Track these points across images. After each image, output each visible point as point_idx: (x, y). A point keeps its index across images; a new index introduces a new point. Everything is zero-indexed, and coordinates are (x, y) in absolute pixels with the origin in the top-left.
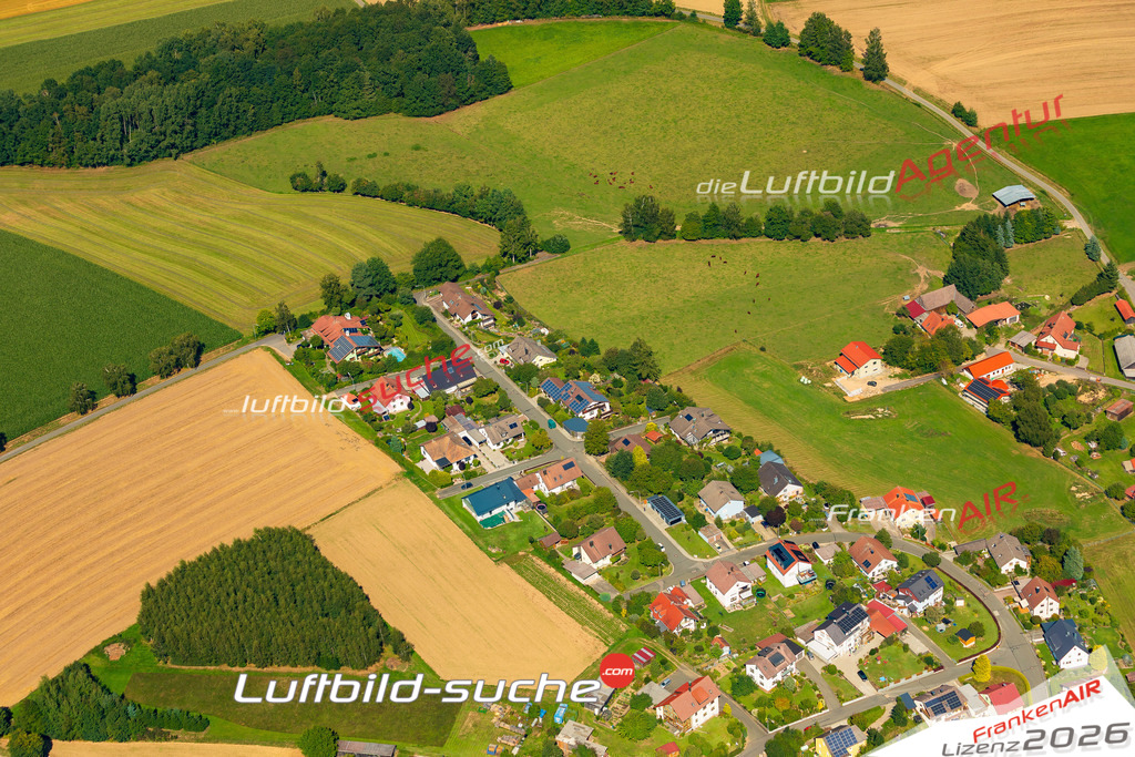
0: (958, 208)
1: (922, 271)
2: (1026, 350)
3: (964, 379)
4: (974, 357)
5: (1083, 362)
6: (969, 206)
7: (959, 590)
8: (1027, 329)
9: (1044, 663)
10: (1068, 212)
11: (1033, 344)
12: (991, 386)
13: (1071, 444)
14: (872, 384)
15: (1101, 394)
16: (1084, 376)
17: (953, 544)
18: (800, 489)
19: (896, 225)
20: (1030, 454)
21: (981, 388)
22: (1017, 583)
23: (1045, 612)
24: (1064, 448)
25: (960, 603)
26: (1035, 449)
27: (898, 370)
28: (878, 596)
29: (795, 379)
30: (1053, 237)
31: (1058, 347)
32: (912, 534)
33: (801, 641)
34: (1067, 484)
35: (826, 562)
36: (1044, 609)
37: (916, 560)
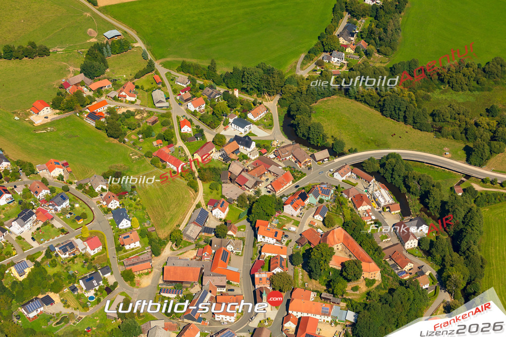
0: (88, 41)
1: (71, 69)
2: (114, 98)
3: (87, 112)
4: (91, 103)
5: (138, 102)
6: (94, 40)
7: (77, 200)
8: (115, 90)
9: (112, 227)
10: (136, 40)
11: (117, 96)
12: (97, 115)
13: (131, 136)
14: (46, 118)
15: (145, 115)
16: (138, 108)
17: (76, 181)
18: (9, 164)
19: (61, 50)
20: (113, 142)
21: (93, 116)
22: (102, 195)
23: (113, 206)
24: (128, 137)
25: (77, 206)
26: (115, 140)
27: (58, 111)
28: (41, 206)
29: (12, 118)
30: (129, 51)
31: (127, 96)
32: (58, 179)
33: (7, 227)
34: (129, 153)
35: (19, 193)
36: (113, 205)
37: (59, 190)
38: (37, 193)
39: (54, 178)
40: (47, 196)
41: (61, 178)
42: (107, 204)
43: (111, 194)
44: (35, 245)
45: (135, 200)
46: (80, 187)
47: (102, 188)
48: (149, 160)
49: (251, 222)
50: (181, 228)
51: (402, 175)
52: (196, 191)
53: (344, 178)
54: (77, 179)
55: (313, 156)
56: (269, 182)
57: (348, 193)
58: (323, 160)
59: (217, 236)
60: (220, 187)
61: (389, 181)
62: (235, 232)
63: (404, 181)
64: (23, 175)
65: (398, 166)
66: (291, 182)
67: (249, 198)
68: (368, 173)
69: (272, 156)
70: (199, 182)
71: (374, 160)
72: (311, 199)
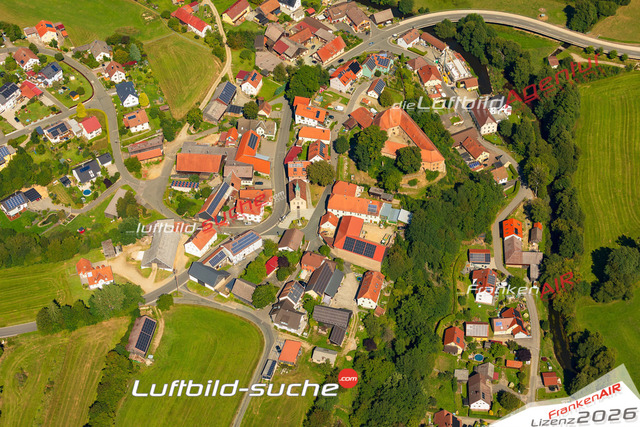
7: (73, 71)
9: (115, 105)
17: (73, 48)
22: (104, 65)
23: (118, 79)
25: (72, 78)
28: (28, 78)
32: (51, 45)
34: (141, 13)
36: (117, 77)
37: (51, 58)
38: (22, 62)
39: (46, 44)
40: (35, 66)
41: (54, 44)
42: (110, 77)
43: (115, 64)
44: (19, 126)
45: (145, 72)
46: (77, 55)
47: (104, 57)
48: (165, 22)
49: (289, 100)
50: (201, 107)
51: (483, 42)
52: (223, 60)
53: (410, 46)
54: (75, 45)
55: (372, 18)
56: (315, 50)
57: (413, 65)
58: (385, 23)
59: (246, 116)
60: (253, 55)
61: (467, 49)
62: (268, 112)
63: (485, 50)
64: (6, 40)
65: (477, 30)
66: (343, 50)
67: (288, 69)
68: (442, 40)
69: (321, 17)
70: (228, 50)
71: (449, 22)
72: (365, 72)
